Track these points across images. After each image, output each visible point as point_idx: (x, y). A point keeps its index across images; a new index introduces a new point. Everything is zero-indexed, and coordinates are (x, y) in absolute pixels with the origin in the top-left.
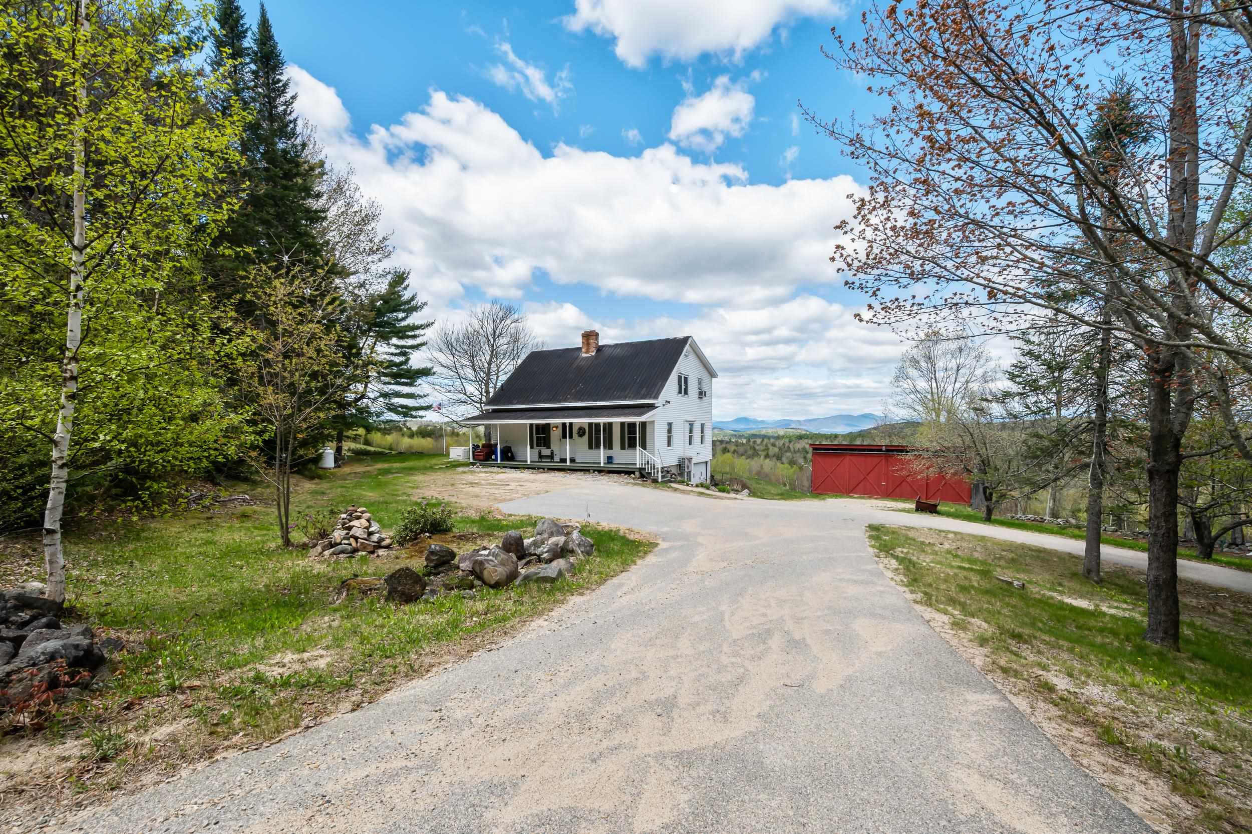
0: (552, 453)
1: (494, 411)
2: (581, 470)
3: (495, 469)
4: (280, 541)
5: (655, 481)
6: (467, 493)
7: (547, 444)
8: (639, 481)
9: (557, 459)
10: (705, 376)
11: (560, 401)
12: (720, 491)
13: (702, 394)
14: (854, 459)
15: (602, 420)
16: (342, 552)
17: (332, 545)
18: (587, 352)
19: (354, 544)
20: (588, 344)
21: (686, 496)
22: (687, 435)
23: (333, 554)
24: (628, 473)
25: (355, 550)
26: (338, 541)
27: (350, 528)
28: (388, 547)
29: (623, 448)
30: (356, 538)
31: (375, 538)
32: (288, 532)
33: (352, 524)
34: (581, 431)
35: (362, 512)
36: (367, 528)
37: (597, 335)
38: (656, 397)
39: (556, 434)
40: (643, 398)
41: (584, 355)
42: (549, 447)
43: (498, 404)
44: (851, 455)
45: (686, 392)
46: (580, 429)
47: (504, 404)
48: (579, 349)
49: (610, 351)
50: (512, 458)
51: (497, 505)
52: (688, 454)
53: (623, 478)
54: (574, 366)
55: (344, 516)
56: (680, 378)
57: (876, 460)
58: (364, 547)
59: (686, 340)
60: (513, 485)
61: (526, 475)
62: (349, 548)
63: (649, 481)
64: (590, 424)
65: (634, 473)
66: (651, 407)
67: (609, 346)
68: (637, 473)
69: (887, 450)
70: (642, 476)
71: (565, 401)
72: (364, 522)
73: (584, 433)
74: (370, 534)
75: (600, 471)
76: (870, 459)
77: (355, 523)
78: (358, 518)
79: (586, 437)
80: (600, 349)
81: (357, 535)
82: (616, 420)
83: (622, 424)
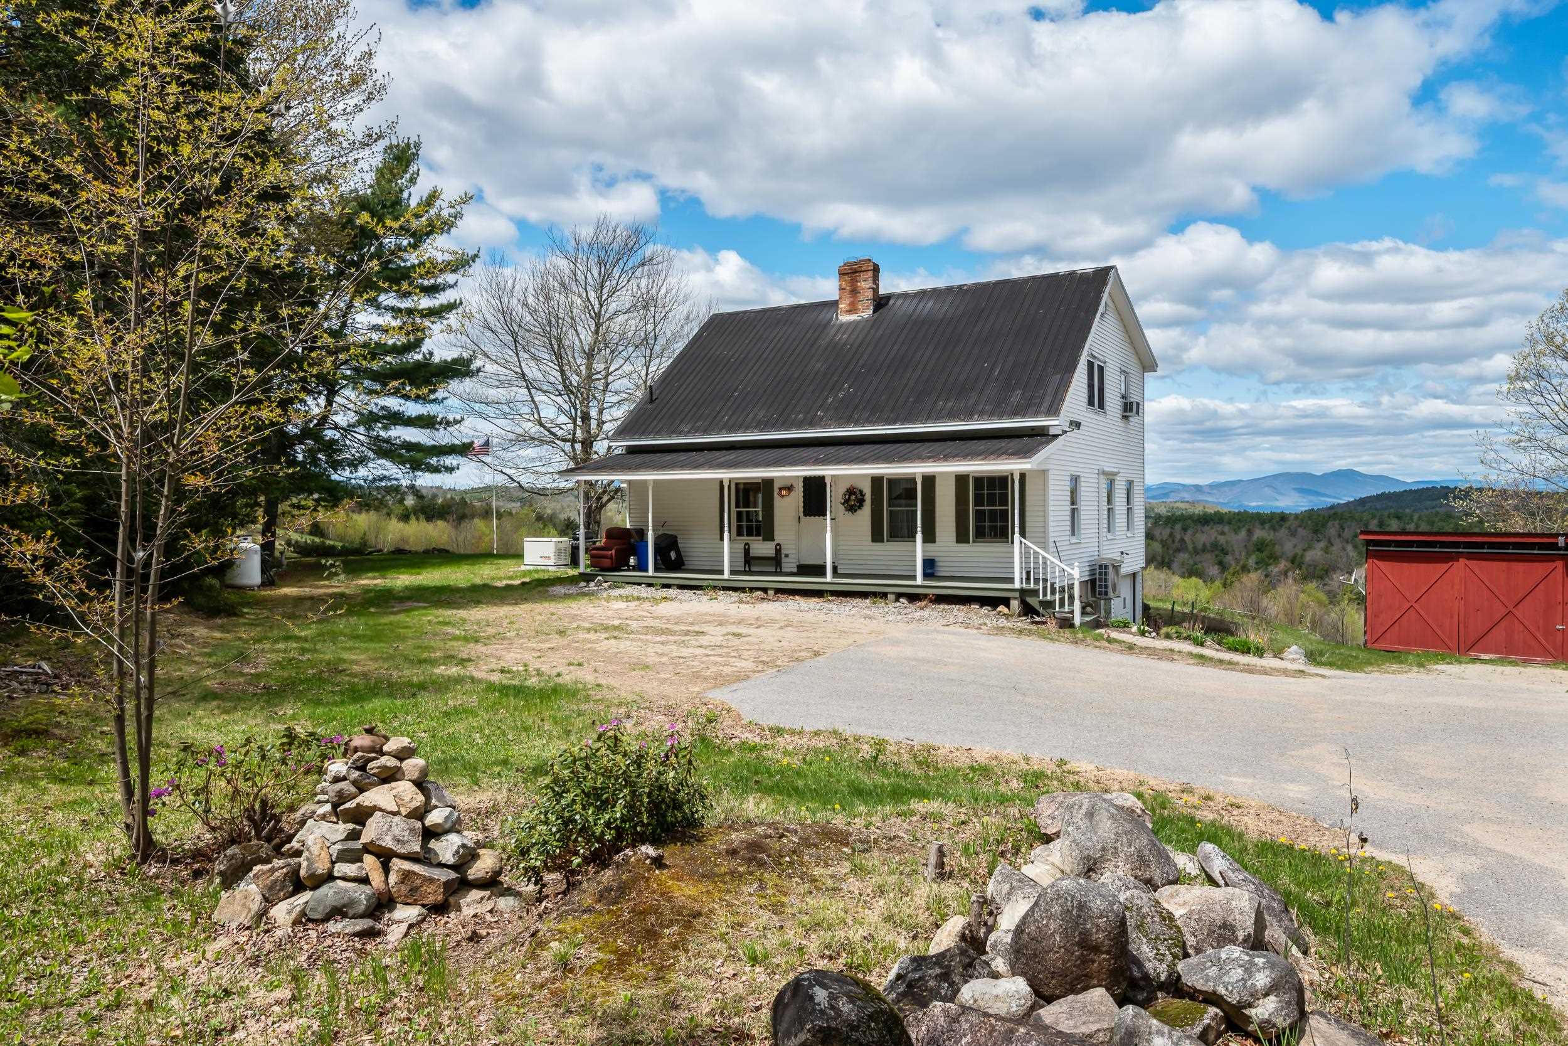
0: (778, 551)
1: (632, 451)
2: (864, 595)
3: (643, 591)
4: (120, 842)
5: (1066, 623)
6: (614, 657)
7: (762, 528)
8: (1023, 623)
9: (789, 565)
10: (1134, 368)
11: (799, 425)
12: (1234, 649)
13: (1130, 408)
14: (1473, 564)
15: (917, 469)
16: (338, 912)
17: (297, 884)
18: (852, 310)
19: (377, 879)
20: (854, 292)
21: (1164, 665)
22: (1104, 506)
23: (303, 919)
24: (992, 602)
25: (383, 904)
26: (322, 867)
27: (361, 816)
28: (491, 883)
29: (962, 537)
30: (385, 857)
31: (447, 848)
32: (147, 812)
33: (370, 798)
34: (853, 500)
35: (403, 754)
36: (419, 814)
37: (876, 270)
38: (1054, 410)
39: (787, 507)
40: (1016, 413)
41: (845, 318)
42: (769, 536)
43: (643, 433)
44: (1470, 557)
45: (1101, 406)
46: (851, 491)
47: (658, 433)
48: (834, 304)
49: (909, 307)
50: (678, 565)
51: (719, 696)
52: (1110, 553)
53: (977, 613)
54: (823, 342)
55: (338, 767)
56: (1090, 365)
57: (1539, 569)
58: (412, 892)
59: (1102, 275)
60: (715, 635)
61: (726, 605)
62: (361, 894)
63: (1052, 625)
64: (877, 481)
65: (1006, 602)
66: (1041, 436)
67: (905, 296)
68: (1015, 604)
70: (1028, 610)
71: (812, 423)
72: (405, 788)
73: (861, 502)
74: (430, 834)
75: (913, 598)
76: (1520, 567)
77: (378, 796)
78: (389, 776)
79: (867, 509)
80: (881, 303)
81: (388, 842)
82: (946, 469)
83: (961, 480)
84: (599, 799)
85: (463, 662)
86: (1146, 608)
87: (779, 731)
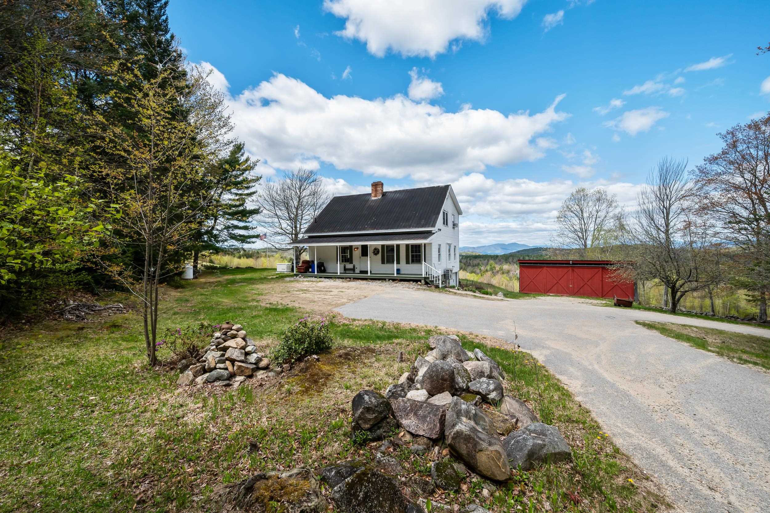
0: (354, 267)
1: (310, 237)
2: (379, 279)
3: (314, 279)
4: (146, 359)
5: (437, 287)
6: (305, 299)
7: (350, 260)
8: (425, 287)
9: (357, 271)
10: (456, 213)
11: (360, 230)
12: (484, 293)
13: (455, 225)
14: (549, 269)
15: (395, 243)
16: (218, 379)
17: (204, 371)
18: (376, 196)
19: (230, 368)
20: (376, 191)
21: (465, 298)
22: (448, 253)
23: (207, 382)
24: (416, 281)
25: (232, 376)
26: (212, 366)
27: (225, 349)
28: (266, 368)
29: (408, 262)
30: (233, 361)
31: (253, 358)
32: (155, 350)
33: (227, 344)
34: (376, 251)
35: (238, 330)
36: (243, 348)
37: (382, 184)
38: (433, 226)
39: (357, 254)
40: (422, 227)
41: (373, 198)
42: (351, 263)
43: (314, 232)
44: (547, 267)
45: (447, 224)
46: (375, 249)
47: (318, 232)
48: (370, 194)
49: (392, 195)
50: (324, 271)
51: (336, 310)
52: (449, 267)
53: (412, 284)
54: (367, 206)
55: (217, 334)
56: (444, 213)
57: (565, 270)
58: (241, 371)
59: (447, 187)
60: (335, 292)
61: (338, 283)
62: (225, 373)
63: (433, 288)
64: (383, 246)
65: (420, 281)
66: (430, 233)
67: (391, 192)
68: (423, 281)
69: (573, 264)
70: (427, 283)
71: (364, 229)
72: (239, 340)
73: (378, 252)
74: (247, 354)
75: (394, 280)
76: (560, 270)
77: (231, 343)
78: (234, 337)
79: (380, 255)
80: (384, 194)
81: (234, 357)
82: (403, 242)
83: (407, 246)
84: (300, 341)
85: (257, 301)
86: (460, 282)
87: (354, 320)
